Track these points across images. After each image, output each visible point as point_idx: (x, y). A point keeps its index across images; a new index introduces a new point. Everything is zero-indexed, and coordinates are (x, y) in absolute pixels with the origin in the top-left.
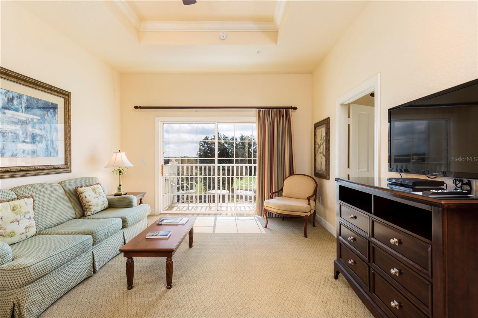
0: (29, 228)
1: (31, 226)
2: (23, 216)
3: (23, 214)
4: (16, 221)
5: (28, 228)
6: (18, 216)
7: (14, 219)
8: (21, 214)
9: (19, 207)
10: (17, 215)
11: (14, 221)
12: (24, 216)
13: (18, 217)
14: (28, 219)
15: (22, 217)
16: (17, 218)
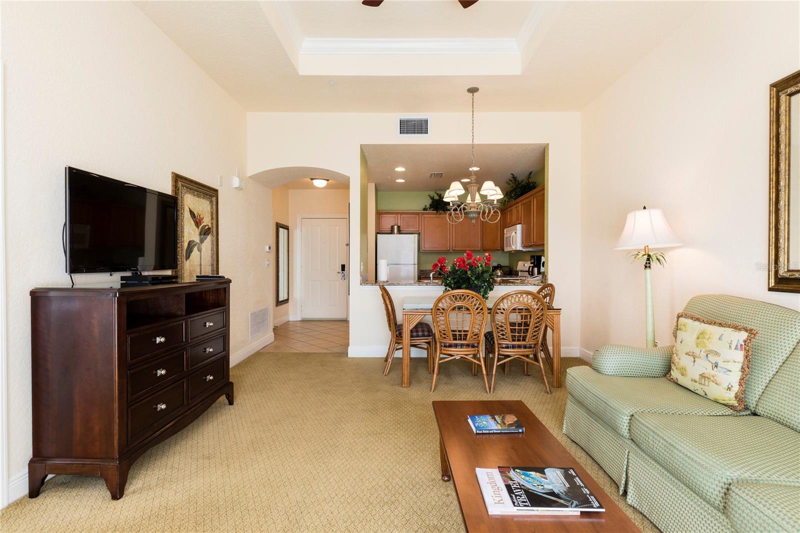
0: (706, 379)
1: (712, 378)
2: (705, 355)
3: (706, 351)
4: (692, 355)
5: (705, 377)
6: (697, 349)
7: (691, 351)
8: (703, 350)
9: (707, 337)
10: (697, 347)
11: (690, 354)
12: (707, 356)
13: (697, 351)
14: (711, 365)
15: (703, 354)
16: (694, 351)
